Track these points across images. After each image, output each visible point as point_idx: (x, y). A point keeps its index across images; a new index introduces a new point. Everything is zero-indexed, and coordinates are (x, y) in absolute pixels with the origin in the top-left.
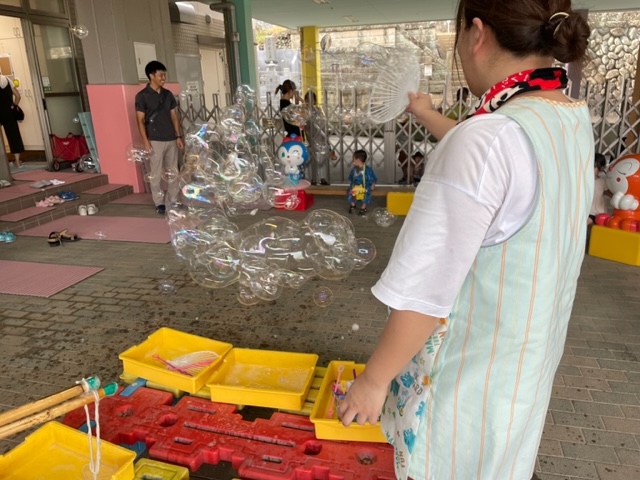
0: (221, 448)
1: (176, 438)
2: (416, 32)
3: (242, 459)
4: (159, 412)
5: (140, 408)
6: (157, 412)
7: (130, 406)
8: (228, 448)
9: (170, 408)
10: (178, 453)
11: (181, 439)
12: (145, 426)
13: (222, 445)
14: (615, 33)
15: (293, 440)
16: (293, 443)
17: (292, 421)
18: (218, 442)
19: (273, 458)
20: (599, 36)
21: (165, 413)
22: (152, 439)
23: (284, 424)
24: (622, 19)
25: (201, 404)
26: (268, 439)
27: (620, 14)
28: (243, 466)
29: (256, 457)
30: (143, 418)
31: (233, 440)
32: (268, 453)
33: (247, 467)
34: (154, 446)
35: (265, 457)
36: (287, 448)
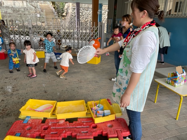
0: (67, 132)
1: (51, 133)
2: (33, 3)
3: (76, 134)
4: (41, 126)
5: (34, 126)
6: (40, 126)
7: (29, 126)
8: (70, 132)
9: (44, 124)
10: (55, 137)
11: (53, 133)
12: (39, 131)
13: (68, 131)
14: (86, 10)
15: (88, 125)
16: (88, 126)
17: (84, 120)
18: (66, 131)
19: (84, 132)
20: (83, 10)
21: (43, 126)
22: (43, 135)
23: (82, 121)
24: (87, 6)
25: (54, 121)
26: (80, 127)
27: (87, 5)
28: (77, 136)
29: (79, 132)
30: (36, 129)
31: (70, 129)
32: (83, 131)
33: (79, 136)
34: (45, 137)
35: (82, 132)
36: (87, 128)
